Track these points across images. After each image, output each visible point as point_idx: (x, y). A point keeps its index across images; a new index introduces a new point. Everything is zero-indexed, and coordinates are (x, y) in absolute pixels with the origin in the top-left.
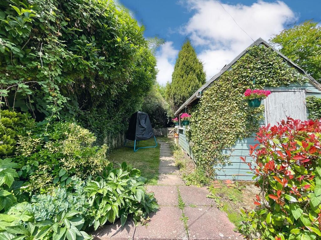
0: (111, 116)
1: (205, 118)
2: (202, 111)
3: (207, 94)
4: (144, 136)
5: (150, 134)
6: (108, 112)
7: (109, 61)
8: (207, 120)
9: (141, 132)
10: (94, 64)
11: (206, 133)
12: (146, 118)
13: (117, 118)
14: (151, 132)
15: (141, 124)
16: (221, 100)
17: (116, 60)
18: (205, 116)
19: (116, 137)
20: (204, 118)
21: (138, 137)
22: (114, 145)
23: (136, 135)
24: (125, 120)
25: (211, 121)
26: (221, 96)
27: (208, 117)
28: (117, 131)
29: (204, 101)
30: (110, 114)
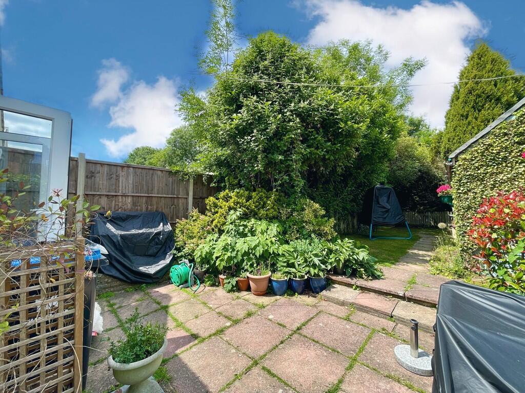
0: (338, 193)
1: (462, 191)
2: (457, 182)
3: (465, 159)
4: (386, 221)
5: (398, 218)
6: (334, 189)
7: (335, 144)
8: (465, 193)
9: (380, 215)
10: (322, 151)
11: (463, 211)
12: (390, 194)
13: (345, 195)
14: (400, 216)
15: (380, 203)
16: (491, 165)
17: (341, 142)
18: (462, 189)
19: (345, 220)
20: (460, 191)
21: (376, 220)
22: (342, 230)
23: (373, 219)
24: (358, 198)
25: (472, 194)
26: (491, 159)
27: (466, 190)
28: (346, 212)
29: (458, 169)
30: (336, 191)
